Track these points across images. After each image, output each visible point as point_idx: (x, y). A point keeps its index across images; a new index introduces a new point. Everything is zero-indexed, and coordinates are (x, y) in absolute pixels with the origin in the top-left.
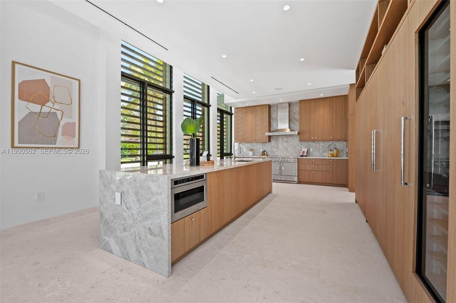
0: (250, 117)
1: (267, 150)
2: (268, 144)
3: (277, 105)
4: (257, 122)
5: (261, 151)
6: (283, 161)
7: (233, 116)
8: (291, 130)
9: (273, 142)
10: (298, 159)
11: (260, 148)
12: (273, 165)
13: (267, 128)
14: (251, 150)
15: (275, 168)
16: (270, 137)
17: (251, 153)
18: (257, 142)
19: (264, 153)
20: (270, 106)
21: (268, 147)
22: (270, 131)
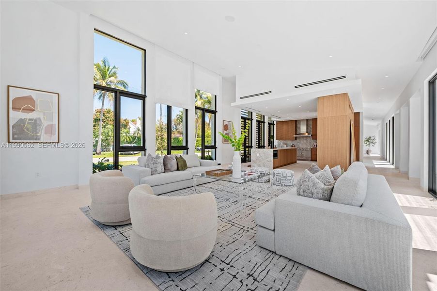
0: (285, 127)
1: (295, 144)
2: (295, 141)
3: (300, 121)
4: (288, 130)
5: (291, 144)
6: (303, 150)
7: (275, 126)
8: (308, 134)
9: (298, 140)
10: (311, 149)
11: (290, 143)
12: (297, 152)
13: (295, 133)
14: (285, 144)
15: (298, 153)
16: (296, 137)
17: (285, 146)
18: (288, 139)
19: (292, 146)
20: (296, 121)
21: (295, 143)
22: (296, 134)
